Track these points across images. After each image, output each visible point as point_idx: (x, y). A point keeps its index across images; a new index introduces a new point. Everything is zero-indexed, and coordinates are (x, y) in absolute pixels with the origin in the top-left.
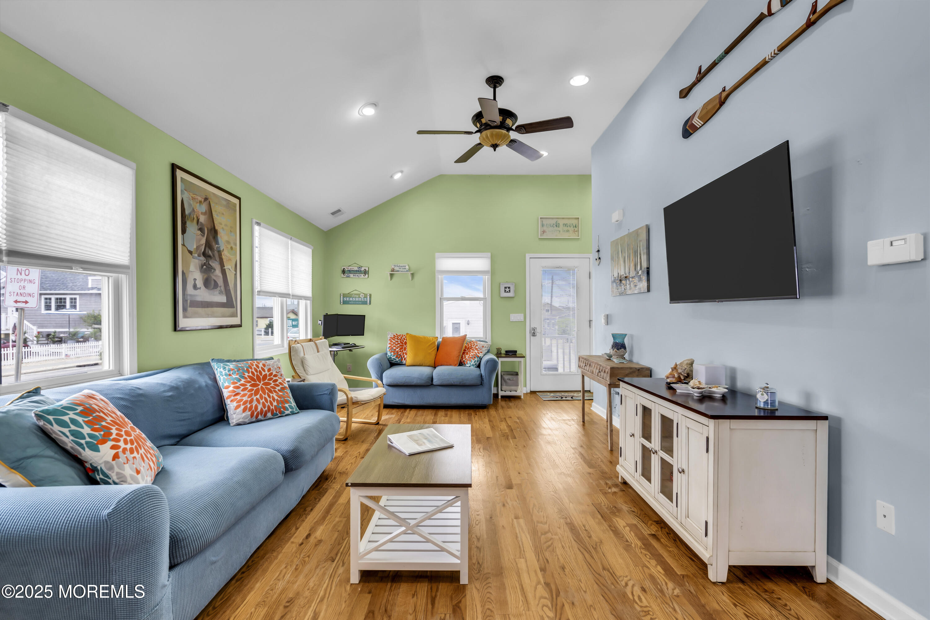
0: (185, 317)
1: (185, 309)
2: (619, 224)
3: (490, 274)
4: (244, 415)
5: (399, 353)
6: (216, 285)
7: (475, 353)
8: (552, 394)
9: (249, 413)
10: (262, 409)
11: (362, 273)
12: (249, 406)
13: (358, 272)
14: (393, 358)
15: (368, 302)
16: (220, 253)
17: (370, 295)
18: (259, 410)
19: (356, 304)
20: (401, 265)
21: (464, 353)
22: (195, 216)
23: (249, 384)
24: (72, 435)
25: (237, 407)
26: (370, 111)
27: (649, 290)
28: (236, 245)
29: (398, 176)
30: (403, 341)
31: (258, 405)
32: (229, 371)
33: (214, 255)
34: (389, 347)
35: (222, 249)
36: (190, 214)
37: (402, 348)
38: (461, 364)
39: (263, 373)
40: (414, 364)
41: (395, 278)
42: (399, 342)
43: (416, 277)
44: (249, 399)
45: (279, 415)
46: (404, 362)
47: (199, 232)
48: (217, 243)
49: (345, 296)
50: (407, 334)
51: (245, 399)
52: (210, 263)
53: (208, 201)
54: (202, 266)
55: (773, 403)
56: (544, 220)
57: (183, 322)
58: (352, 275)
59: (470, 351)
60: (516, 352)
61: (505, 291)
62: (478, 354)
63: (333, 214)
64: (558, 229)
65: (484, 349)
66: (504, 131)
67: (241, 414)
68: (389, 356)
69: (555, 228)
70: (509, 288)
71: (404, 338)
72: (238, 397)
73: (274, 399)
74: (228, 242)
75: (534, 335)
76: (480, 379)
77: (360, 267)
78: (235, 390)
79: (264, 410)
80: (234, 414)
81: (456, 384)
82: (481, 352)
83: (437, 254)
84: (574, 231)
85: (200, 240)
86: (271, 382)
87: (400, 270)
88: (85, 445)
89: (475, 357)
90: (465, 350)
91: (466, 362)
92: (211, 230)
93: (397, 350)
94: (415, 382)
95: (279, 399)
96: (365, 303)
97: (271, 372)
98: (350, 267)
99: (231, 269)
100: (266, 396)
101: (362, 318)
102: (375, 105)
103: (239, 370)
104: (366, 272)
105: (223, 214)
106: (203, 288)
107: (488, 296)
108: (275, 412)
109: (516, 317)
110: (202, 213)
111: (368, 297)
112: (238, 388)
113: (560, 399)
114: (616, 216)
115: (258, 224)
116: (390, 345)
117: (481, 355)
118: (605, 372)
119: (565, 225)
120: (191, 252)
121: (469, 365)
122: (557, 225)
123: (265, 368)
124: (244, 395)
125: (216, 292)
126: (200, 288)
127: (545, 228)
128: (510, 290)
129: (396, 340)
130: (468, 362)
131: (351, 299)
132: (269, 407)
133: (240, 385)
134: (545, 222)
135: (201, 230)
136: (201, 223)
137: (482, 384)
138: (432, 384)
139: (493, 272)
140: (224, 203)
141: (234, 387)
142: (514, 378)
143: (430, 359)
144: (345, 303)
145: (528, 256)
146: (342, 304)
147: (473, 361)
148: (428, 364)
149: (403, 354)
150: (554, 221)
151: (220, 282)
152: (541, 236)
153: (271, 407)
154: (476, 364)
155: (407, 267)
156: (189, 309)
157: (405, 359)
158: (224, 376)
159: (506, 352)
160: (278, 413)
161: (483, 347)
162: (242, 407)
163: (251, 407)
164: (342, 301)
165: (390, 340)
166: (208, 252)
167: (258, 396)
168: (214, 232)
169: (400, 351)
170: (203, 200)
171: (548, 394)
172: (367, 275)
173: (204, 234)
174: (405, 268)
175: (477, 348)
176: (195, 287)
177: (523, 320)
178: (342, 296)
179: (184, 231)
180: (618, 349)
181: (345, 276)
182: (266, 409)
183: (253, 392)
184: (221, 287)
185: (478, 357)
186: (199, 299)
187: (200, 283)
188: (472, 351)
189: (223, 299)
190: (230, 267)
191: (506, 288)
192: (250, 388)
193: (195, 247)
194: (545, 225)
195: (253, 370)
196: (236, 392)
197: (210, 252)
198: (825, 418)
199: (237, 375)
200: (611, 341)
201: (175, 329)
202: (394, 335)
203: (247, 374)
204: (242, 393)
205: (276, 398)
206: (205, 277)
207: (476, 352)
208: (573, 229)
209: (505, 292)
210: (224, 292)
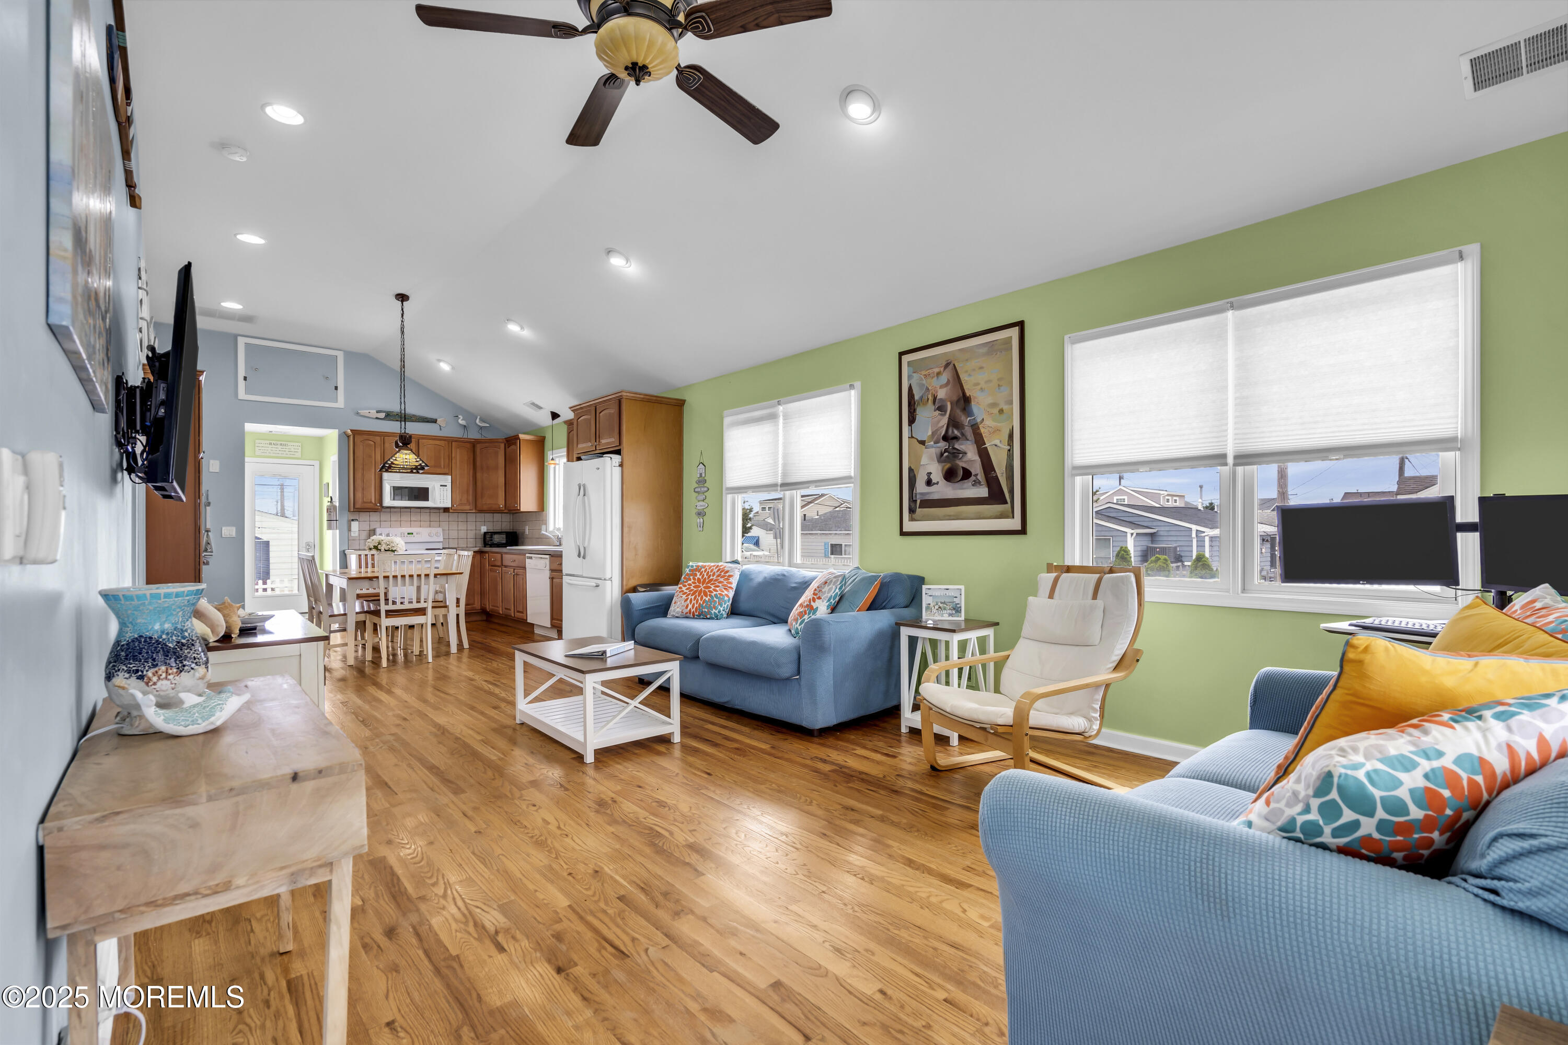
0: (914, 520)
1: (912, 511)
6: (967, 474)
16: (975, 428)
22: (930, 396)
28: (1011, 403)
33: (963, 434)
35: (979, 420)
36: (921, 398)
47: (938, 412)
48: (970, 413)
52: (956, 446)
53: (951, 366)
54: (942, 455)
57: (911, 526)
74: (994, 405)
85: (939, 422)
92: (958, 401)
99: (999, 444)
105: (981, 368)
106: (943, 482)
110: (941, 387)
115: (1074, 340)
120: (922, 443)
125: (968, 483)
126: (937, 483)
135: (941, 409)
136: (941, 399)
140: (986, 348)
151: (977, 468)
156: (918, 510)
166: (953, 432)
168: (964, 401)
170: (942, 369)
173: (946, 412)
176: (929, 483)
179: (912, 421)
184: (976, 475)
186: (936, 497)
187: (937, 476)
189: (984, 491)
190: (997, 442)
193: (930, 433)
197: (956, 432)
201: (901, 536)
206: (948, 466)
210: (983, 481)
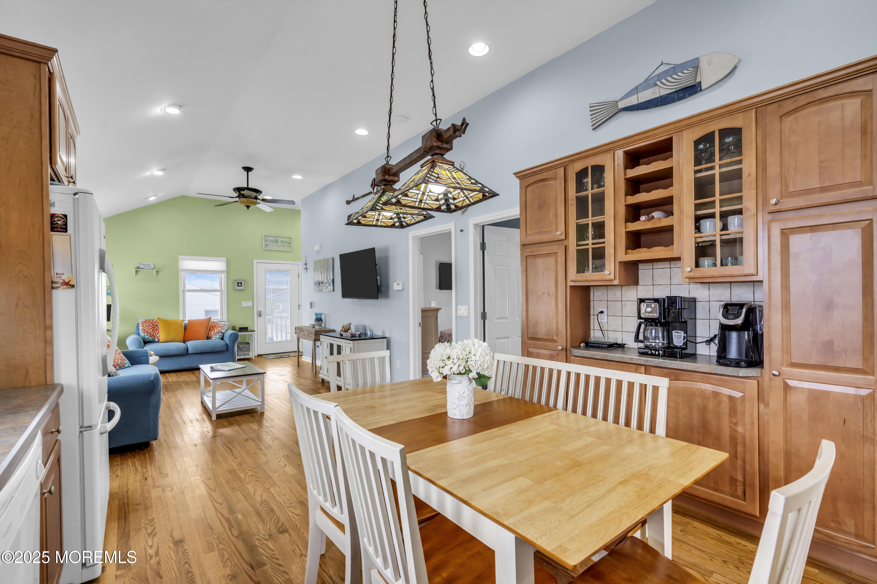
2: (318, 252)
3: (226, 273)
5: (152, 333)
8: (274, 355)
14: (146, 337)
20: (145, 264)
21: (209, 330)
26: (159, 173)
27: (334, 291)
29: (152, 199)
30: (154, 324)
37: (154, 330)
38: (208, 338)
40: (166, 341)
41: (139, 274)
42: (151, 325)
43: (161, 274)
46: (156, 340)
50: (158, 319)
55: (373, 334)
56: (267, 237)
59: (215, 329)
60: (247, 328)
64: (277, 244)
65: (225, 327)
68: (142, 336)
69: (275, 243)
70: (241, 283)
71: (155, 322)
75: (260, 315)
76: (226, 347)
81: (207, 351)
82: (224, 329)
83: (180, 257)
84: (288, 246)
87: (145, 267)
89: (219, 333)
90: (210, 328)
91: (212, 336)
93: (150, 331)
107: (224, 288)
109: (246, 304)
113: (280, 357)
114: (317, 248)
116: (142, 328)
117: (224, 331)
118: (312, 333)
119: (282, 242)
121: (215, 338)
122: (276, 241)
127: (268, 243)
128: (241, 285)
129: (148, 323)
130: (214, 336)
134: (268, 239)
137: (227, 350)
138: (188, 353)
139: (228, 272)
142: (247, 346)
143: (181, 336)
145: (255, 261)
147: (218, 336)
148: (178, 341)
149: (155, 334)
150: (274, 239)
152: (265, 248)
154: (220, 338)
155: (152, 266)
157: (157, 338)
159: (240, 328)
161: (225, 325)
165: (141, 324)
169: (153, 332)
171: (271, 355)
174: (150, 267)
175: (220, 326)
177: (252, 306)
180: (318, 322)
185: (221, 332)
191: (238, 283)
194: (268, 241)
198: (386, 338)
200: (315, 317)
202: (145, 320)
207: (220, 329)
209: (238, 286)
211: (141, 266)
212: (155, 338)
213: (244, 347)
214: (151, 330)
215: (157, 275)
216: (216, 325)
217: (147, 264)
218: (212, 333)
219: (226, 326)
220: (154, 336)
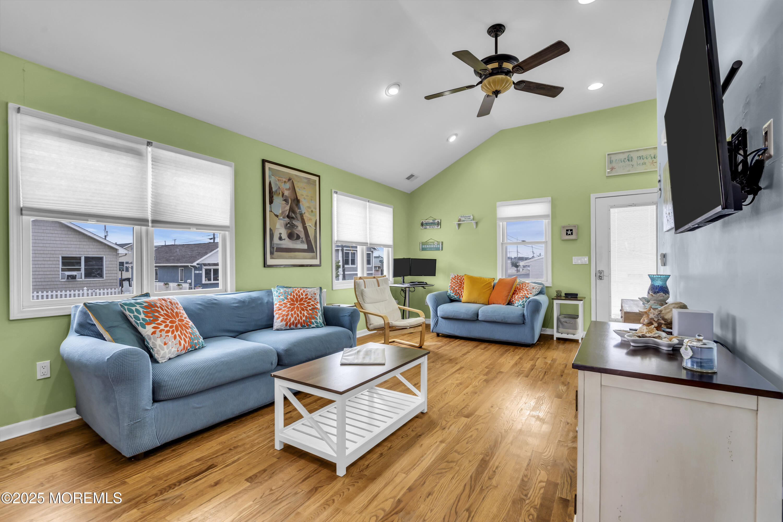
0: (272, 258)
1: (272, 253)
3: (551, 218)
4: (281, 323)
5: (458, 291)
6: (298, 237)
7: (525, 294)
9: (285, 323)
10: (293, 321)
11: (435, 225)
12: (285, 318)
13: (433, 224)
14: (452, 295)
15: (441, 248)
16: (302, 215)
17: (442, 243)
18: (292, 321)
19: (431, 250)
20: (466, 216)
21: (514, 294)
22: (280, 192)
23: (289, 303)
24: (134, 318)
25: (278, 318)
26: (394, 91)
28: (316, 209)
29: (453, 139)
30: (462, 281)
31: (291, 318)
32: (279, 294)
33: (296, 217)
34: (450, 285)
35: (303, 212)
36: (276, 191)
37: (461, 287)
38: (510, 303)
39: (301, 297)
40: (469, 301)
41: (462, 227)
42: (459, 282)
43: (480, 225)
44: (286, 313)
45: (307, 327)
46: (461, 299)
47: (284, 202)
48: (299, 208)
49: (423, 244)
50: (466, 275)
51: (284, 313)
52: (293, 222)
53: (291, 181)
54: (287, 225)
56: (612, 156)
57: (270, 261)
58: (428, 227)
59: (521, 292)
60: (577, 295)
61: (567, 233)
62: (527, 295)
63: (408, 178)
64: (631, 163)
65: (534, 290)
66: (503, 76)
67: (280, 323)
68: (449, 293)
69: (627, 163)
71: (463, 279)
72: (280, 312)
73: (304, 315)
74: (309, 207)
75: (600, 278)
76: (522, 318)
77: (434, 220)
78: (279, 306)
79: (295, 322)
80: (276, 322)
81: (498, 321)
82: (531, 293)
83: (498, 203)
84: (653, 162)
85: (285, 207)
86: (305, 303)
87: (465, 220)
88: (139, 324)
89: (523, 298)
90: (515, 291)
91: (515, 302)
92: (294, 200)
93: (456, 288)
94: (462, 316)
95: (308, 316)
96: (438, 249)
97: (307, 296)
98: (427, 221)
99: (311, 226)
100: (299, 313)
101: (434, 261)
102: (398, 85)
103: (285, 293)
104: (439, 224)
105: (304, 188)
106: (287, 239)
107: (548, 238)
108: (303, 324)
109: (578, 260)
110: (286, 189)
111: (441, 244)
112: (281, 305)
115: (336, 193)
116: (451, 284)
119: (640, 157)
120: (277, 216)
121: (518, 305)
122: (630, 159)
123: (304, 293)
124: (284, 311)
125: (299, 241)
126: (285, 239)
127: (614, 164)
128: (572, 233)
129: (456, 280)
130: (517, 302)
131: (428, 246)
132: (299, 320)
133: (283, 303)
134: (613, 158)
135: (286, 200)
136: (286, 196)
137: (521, 323)
138: (478, 320)
139: (554, 215)
140: (306, 181)
141: (279, 305)
142: (572, 321)
143: (484, 298)
144: (423, 249)
145: (593, 196)
146: (421, 250)
147: (521, 301)
148: (478, 302)
149: (461, 292)
150: (625, 156)
151: (302, 235)
152: (609, 173)
153: (301, 321)
154: (523, 304)
155: (472, 217)
156: (275, 253)
157: (462, 297)
158: (276, 297)
159: (565, 294)
160: (305, 325)
161: (533, 288)
162: (281, 318)
163: (287, 319)
164: (421, 248)
165: (451, 280)
166: (292, 215)
167: (293, 312)
168: (297, 201)
169: (459, 290)
170: (287, 180)
172: (439, 226)
173: (288, 203)
174: (470, 218)
175: (527, 289)
176: (280, 238)
177: (587, 263)
178: (421, 244)
179: (271, 202)
181: (423, 228)
182: (297, 321)
183: (290, 309)
184: (302, 238)
185: (527, 297)
186: (284, 246)
187: (284, 236)
188: (522, 291)
189: (305, 246)
190: (310, 225)
191: (567, 230)
192: (289, 306)
193: (280, 212)
194: (614, 161)
195: (295, 294)
196: (279, 308)
197: (293, 215)
199: (283, 297)
201: (265, 267)
202: (455, 276)
203: (289, 296)
204: (283, 309)
205: (306, 314)
206: (289, 231)
207: (526, 292)
208: (651, 161)
210: (305, 242)
211: (463, 219)
212: (460, 297)
213: (567, 323)
214: (458, 287)
215: (476, 228)
216: (524, 287)
217: (467, 215)
218: (516, 298)
219: (536, 289)
220: (460, 295)
